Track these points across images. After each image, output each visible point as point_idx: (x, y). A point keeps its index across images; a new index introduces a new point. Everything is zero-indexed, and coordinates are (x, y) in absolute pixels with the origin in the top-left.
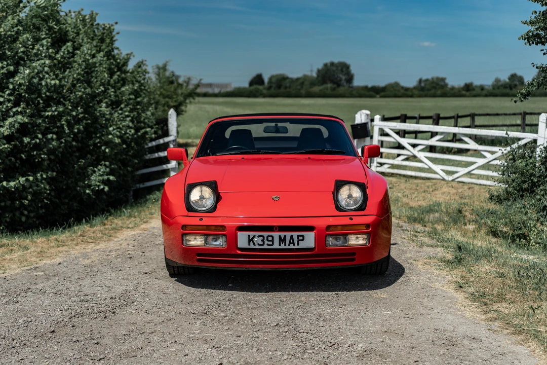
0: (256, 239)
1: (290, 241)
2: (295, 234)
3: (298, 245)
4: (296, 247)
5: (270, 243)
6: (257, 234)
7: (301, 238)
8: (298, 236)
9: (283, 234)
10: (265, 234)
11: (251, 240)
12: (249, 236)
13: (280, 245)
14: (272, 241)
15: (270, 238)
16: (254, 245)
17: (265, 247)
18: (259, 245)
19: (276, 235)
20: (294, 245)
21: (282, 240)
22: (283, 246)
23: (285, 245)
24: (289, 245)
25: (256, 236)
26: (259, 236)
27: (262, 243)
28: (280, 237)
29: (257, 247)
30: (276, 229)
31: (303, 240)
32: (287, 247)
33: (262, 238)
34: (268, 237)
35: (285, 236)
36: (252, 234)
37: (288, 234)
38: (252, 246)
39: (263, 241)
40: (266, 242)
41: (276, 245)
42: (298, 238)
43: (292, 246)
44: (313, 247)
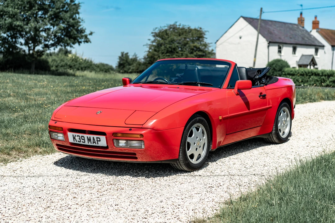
0: (76, 138)
1: (93, 141)
2: (95, 136)
3: (98, 144)
5: (83, 141)
6: (77, 134)
8: (97, 138)
9: (89, 136)
10: (81, 135)
11: (74, 138)
12: (73, 135)
13: (88, 143)
14: (84, 139)
16: (76, 141)
17: (81, 143)
18: (78, 141)
19: (86, 136)
20: (96, 144)
21: (89, 140)
23: (91, 143)
24: (93, 143)
25: (76, 136)
29: (78, 143)
30: (87, 132)
31: (100, 141)
33: (79, 137)
36: (74, 134)
37: (92, 136)
38: (75, 142)
39: (80, 139)
41: (86, 143)
42: (97, 139)
43: (94, 144)
44: (106, 146)
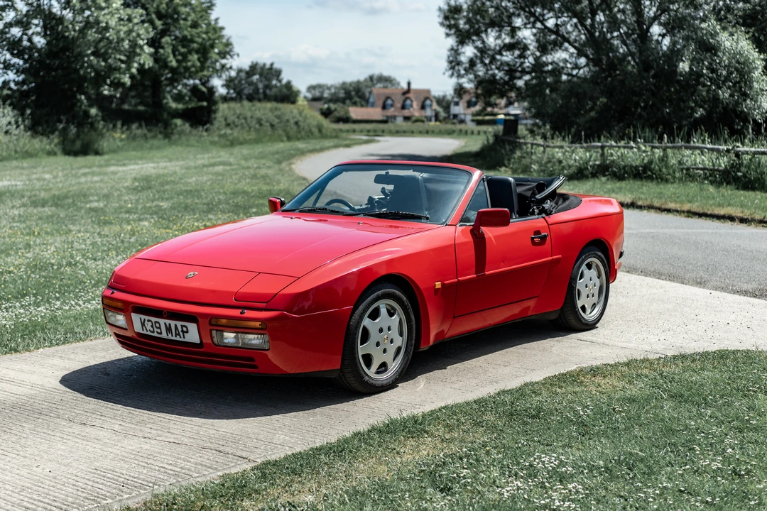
0: (146, 324)
1: (176, 332)
2: (179, 324)
3: (184, 338)
4: (182, 339)
5: (159, 331)
6: (147, 318)
7: (185, 329)
8: (182, 326)
9: (168, 322)
10: (153, 319)
11: (143, 324)
12: (141, 320)
13: (167, 335)
14: (160, 328)
15: (158, 325)
16: (147, 331)
17: (155, 335)
18: (150, 330)
19: (162, 321)
20: (180, 337)
21: (169, 329)
22: (170, 337)
23: (172, 335)
24: (176, 336)
25: (146, 321)
26: (149, 321)
27: (152, 330)
28: (165, 324)
29: (149, 333)
30: (165, 314)
31: (187, 332)
32: (174, 338)
33: (150, 324)
34: (156, 322)
35: (170, 324)
36: (143, 317)
37: (173, 323)
38: (145, 332)
39: (152, 326)
40: (156, 330)
41: (164, 335)
42: (182, 329)
43: (178, 338)
44: (199, 342)
